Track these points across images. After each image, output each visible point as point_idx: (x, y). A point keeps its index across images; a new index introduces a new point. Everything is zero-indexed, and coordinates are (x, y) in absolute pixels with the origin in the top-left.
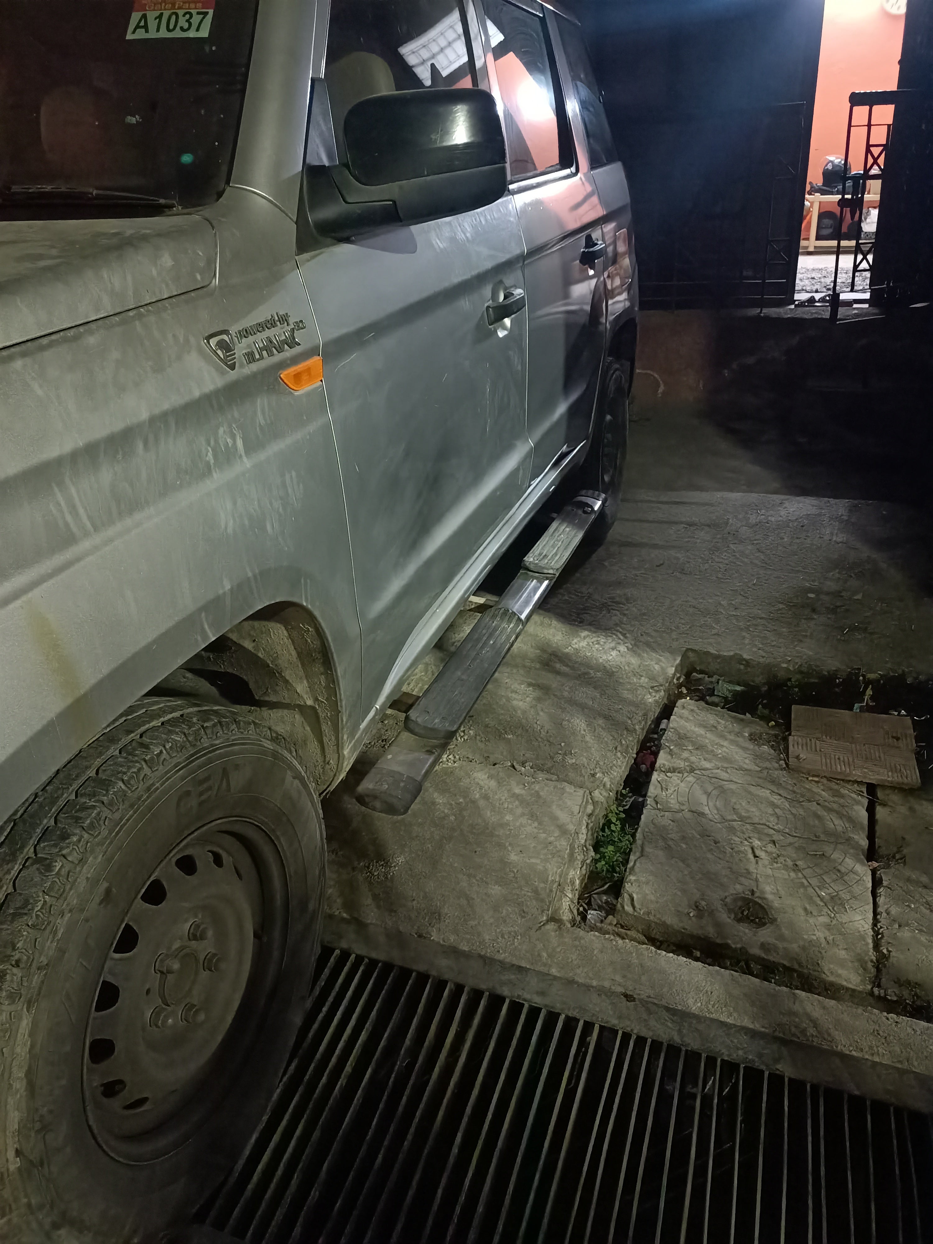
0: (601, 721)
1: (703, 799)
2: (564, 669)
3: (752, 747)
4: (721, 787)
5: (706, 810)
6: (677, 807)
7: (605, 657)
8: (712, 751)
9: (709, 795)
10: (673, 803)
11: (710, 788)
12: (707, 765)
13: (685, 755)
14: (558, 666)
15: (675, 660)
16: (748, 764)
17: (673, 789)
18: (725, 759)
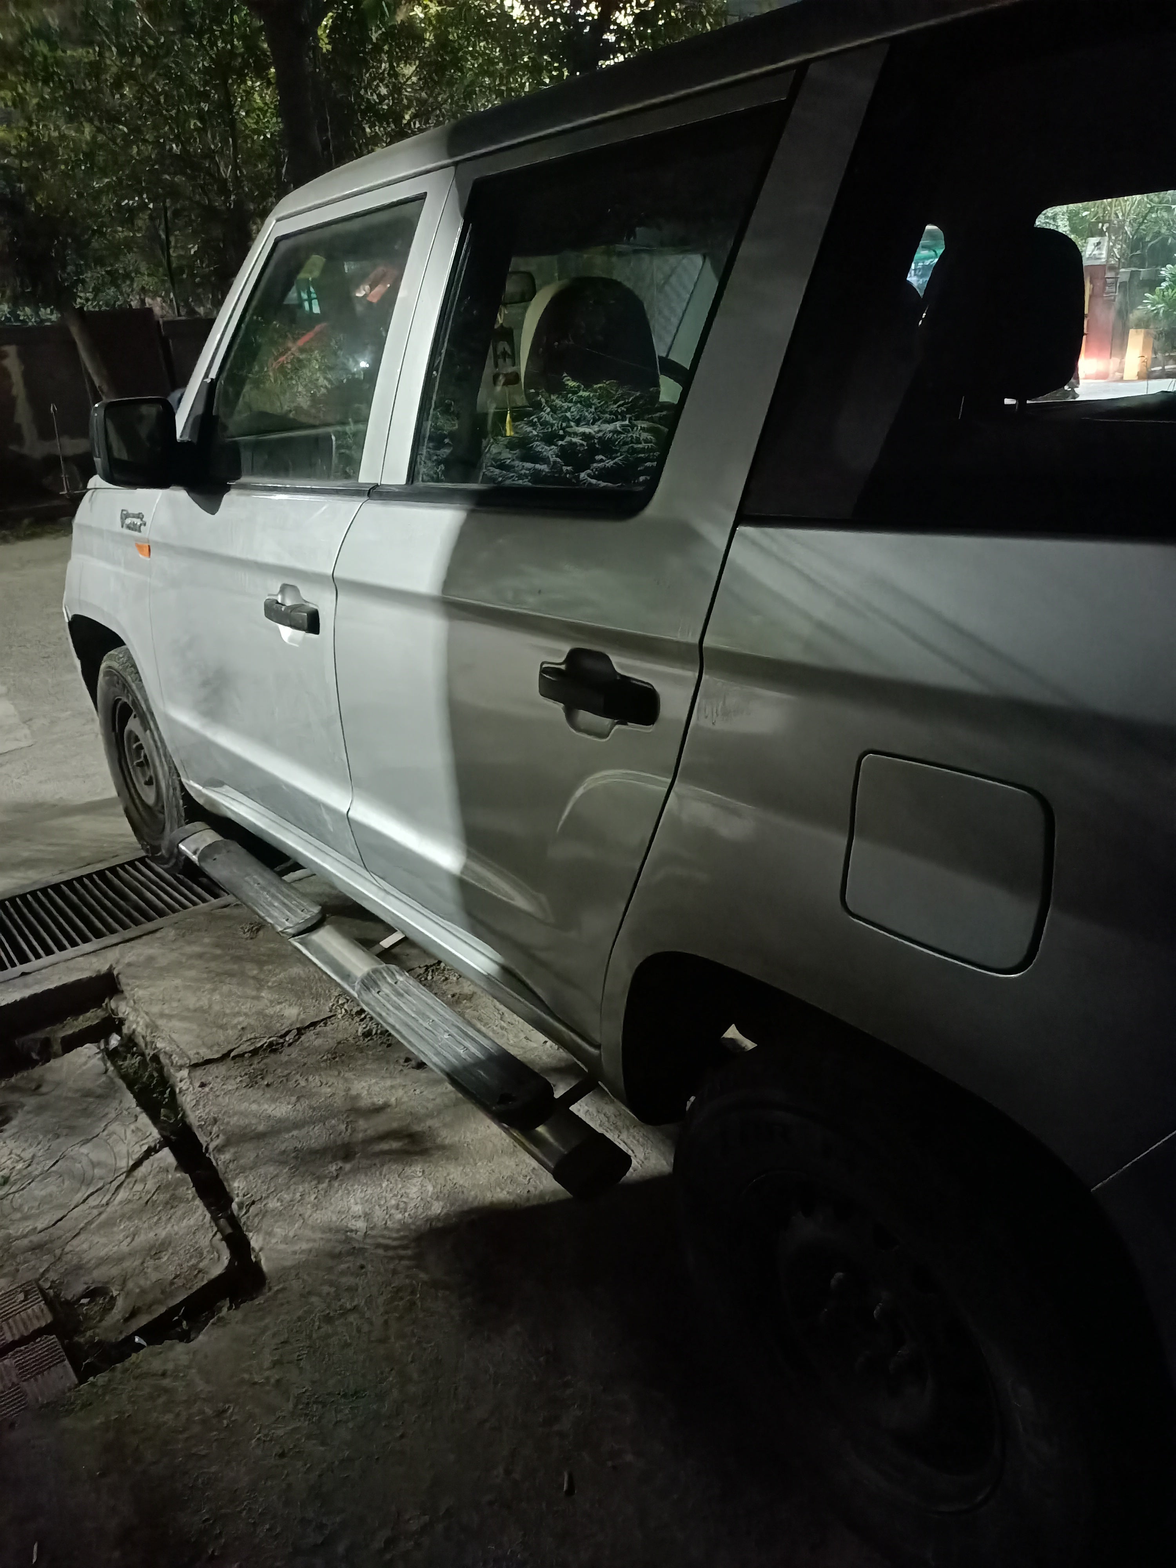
0: (261, 1128)
1: (94, 1156)
2: (385, 1146)
3: (96, 1274)
4: (89, 1185)
5: (84, 1150)
6: (111, 1128)
7: (359, 1195)
8: (130, 1218)
9: (94, 1165)
10: (115, 1127)
11: (97, 1172)
12: (122, 1195)
13: (151, 1185)
14: (395, 1145)
15: (267, 1259)
16: (80, 1244)
17: (129, 1136)
18: (110, 1223)
